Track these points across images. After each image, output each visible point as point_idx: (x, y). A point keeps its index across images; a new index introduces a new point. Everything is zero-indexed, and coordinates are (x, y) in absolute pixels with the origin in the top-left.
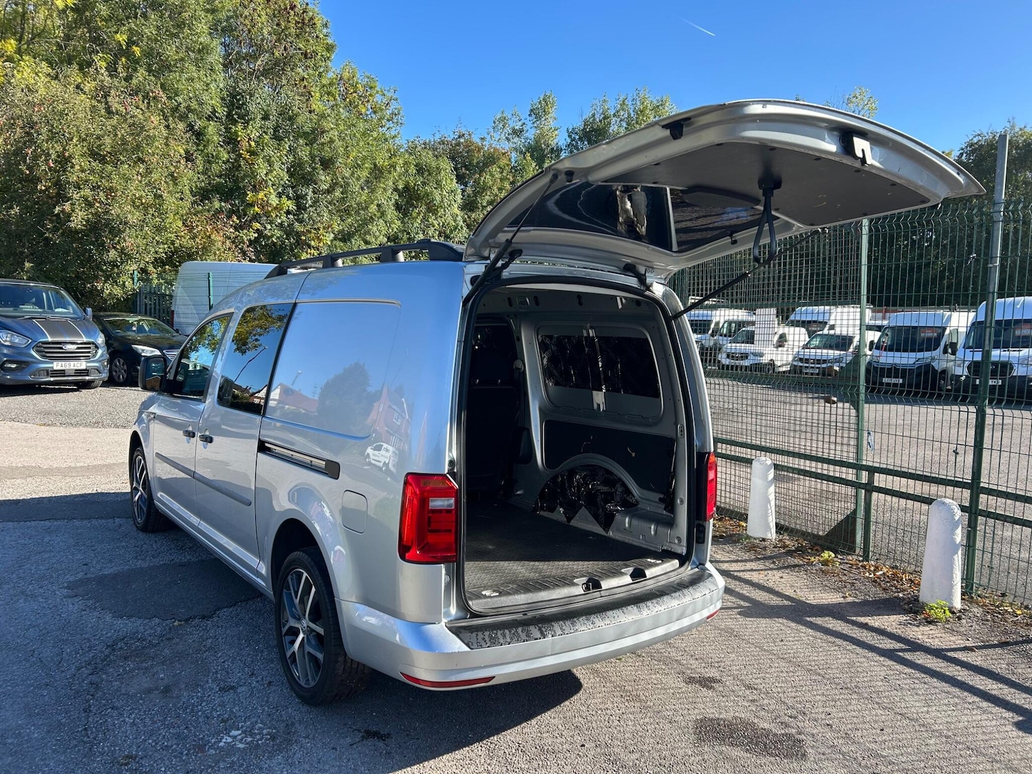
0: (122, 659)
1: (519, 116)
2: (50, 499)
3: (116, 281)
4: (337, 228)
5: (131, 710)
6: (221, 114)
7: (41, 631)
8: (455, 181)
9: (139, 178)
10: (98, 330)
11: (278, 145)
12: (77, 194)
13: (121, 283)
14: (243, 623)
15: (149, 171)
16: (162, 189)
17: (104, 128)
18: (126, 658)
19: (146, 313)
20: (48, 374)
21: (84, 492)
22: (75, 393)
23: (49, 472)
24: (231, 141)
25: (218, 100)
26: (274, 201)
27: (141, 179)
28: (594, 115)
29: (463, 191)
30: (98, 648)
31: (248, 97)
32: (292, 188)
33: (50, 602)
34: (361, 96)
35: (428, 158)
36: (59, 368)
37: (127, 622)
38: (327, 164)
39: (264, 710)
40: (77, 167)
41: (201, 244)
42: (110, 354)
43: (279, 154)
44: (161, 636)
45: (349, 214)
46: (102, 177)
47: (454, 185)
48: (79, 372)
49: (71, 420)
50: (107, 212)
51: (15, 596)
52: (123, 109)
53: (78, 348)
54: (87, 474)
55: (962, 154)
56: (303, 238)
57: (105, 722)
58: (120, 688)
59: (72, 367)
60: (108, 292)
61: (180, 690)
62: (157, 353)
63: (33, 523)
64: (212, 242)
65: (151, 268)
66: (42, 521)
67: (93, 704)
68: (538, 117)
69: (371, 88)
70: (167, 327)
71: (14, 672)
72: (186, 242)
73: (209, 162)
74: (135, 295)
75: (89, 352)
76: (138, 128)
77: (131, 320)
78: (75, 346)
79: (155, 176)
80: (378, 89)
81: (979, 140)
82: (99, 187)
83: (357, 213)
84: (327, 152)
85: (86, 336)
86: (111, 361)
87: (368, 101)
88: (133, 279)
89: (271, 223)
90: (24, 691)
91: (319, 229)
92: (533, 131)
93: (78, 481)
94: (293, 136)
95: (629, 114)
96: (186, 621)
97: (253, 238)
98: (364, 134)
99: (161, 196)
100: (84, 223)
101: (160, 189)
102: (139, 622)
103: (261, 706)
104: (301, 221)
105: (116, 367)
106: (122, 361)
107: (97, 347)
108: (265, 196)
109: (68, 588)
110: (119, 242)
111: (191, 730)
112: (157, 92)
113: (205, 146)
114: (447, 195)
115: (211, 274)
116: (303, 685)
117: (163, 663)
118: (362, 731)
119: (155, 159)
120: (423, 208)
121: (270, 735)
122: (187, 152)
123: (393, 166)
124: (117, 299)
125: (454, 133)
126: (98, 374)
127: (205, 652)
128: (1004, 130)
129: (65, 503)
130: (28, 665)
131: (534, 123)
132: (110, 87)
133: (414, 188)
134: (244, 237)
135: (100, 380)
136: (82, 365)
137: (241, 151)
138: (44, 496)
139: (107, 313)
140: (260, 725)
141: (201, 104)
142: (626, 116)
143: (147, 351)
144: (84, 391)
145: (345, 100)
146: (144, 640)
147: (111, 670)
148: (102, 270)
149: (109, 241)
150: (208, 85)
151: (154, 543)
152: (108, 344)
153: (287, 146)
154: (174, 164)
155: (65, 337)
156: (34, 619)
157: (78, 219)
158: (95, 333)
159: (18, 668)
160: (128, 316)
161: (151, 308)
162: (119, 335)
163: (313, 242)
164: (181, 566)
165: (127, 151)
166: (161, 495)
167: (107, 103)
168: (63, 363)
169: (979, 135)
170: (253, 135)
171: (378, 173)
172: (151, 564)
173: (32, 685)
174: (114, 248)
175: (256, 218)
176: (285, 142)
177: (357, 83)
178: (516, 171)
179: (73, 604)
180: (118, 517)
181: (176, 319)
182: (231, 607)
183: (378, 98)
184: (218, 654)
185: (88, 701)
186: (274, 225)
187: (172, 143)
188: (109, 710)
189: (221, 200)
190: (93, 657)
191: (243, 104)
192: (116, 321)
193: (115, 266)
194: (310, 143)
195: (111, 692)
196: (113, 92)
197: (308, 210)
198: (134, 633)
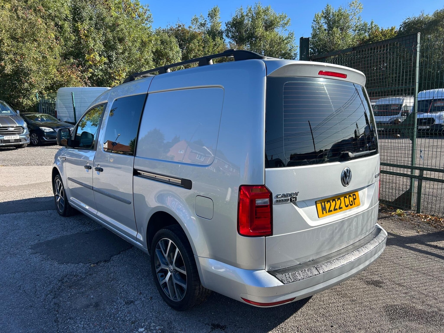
0: (69, 288)
1: (203, 17)
2: (13, 202)
3: (29, 98)
4: (127, 70)
5: (80, 319)
6: (70, 18)
7: (22, 274)
8: (178, 47)
9: (35, 49)
10: (23, 121)
11: (98, 32)
12: (7, 57)
13: (31, 98)
14: (126, 263)
15: (39, 45)
16: (46, 54)
17: (17, 25)
18: (70, 287)
19: (44, 112)
20: (2, 142)
21: (29, 198)
22: (15, 150)
23: (11, 188)
24: (76, 31)
25: (68, 11)
26: (98, 58)
27: (36, 49)
28: (237, 16)
29: (182, 52)
30: (55, 282)
31: (82, 9)
32: (106, 52)
33: (23, 257)
34: (133, 9)
35: (166, 37)
36: (7, 139)
37: (66, 266)
38: (121, 40)
39: (153, 314)
40: (6, 44)
41: (66, 79)
42: (29, 131)
43: (98, 36)
44: (86, 273)
45: (132, 64)
46: (18, 49)
47: (178, 49)
48: (16, 141)
49: (16, 163)
50: (21, 65)
51: (5, 255)
52: (24, 16)
53: (15, 129)
54: (29, 188)
55: (401, 28)
56: (112, 75)
57: (68, 328)
58: (71, 305)
59: (13, 138)
60: (25, 103)
61: (104, 304)
62: (52, 130)
63: (7, 215)
64: (71, 79)
65: (44, 92)
66: (11, 213)
67: (59, 317)
68: (212, 17)
69: (137, 5)
70: (54, 118)
71: (11, 300)
72: (59, 78)
73: (66, 41)
74: (38, 104)
75: (20, 131)
76: (32, 25)
77: (38, 115)
78: (13, 129)
79: (42, 48)
80: (140, 5)
81: (409, 21)
82: (17, 53)
83: (136, 63)
84: (121, 35)
85: (18, 124)
86: (30, 135)
87: (136, 11)
88: (36, 96)
89: (97, 69)
90: (19, 311)
91: (119, 71)
92: (210, 24)
93: (25, 192)
94: (104, 28)
95: (253, 15)
96: (97, 263)
97: (89, 76)
98: (135, 27)
99: (46, 57)
100: (11, 71)
101: (45, 54)
102: (73, 265)
103: (151, 312)
104: (110, 68)
105: (33, 137)
106: (35, 135)
107: (23, 128)
108: (94, 56)
109: (31, 248)
110: (28, 79)
111: (117, 330)
112: (40, 7)
113: (63, 34)
114: (175, 53)
115: (73, 93)
116: (172, 300)
117: (91, 289)
118: (210, 324)
119: (41, 39)
120: (165, 60)
121: (160, 330)
122: (56, 36)
123: (150, 41)
124: (30, 106)
125: (176, 25)
126: (25, 141)
127: (111, 281)
128: (419, 16)
129: (21, 203)
130: (18, 295)
131: (210, 20)
132: (18, 6)
133: (160, 51)
134: (86, 76)
135: (26, 144)
136: (17, 137)
137: (81, 35)
138: (10, 200)
139: (25, 113)
140: (154, 324)
141: (60, 13)
142: (251, 16)
143: (47, 129)
144: (19, 149)
145: (125, 11)
146: (77, 276)
147: (64, 295)
148: (22, 93)
149: (24, 79)
150: (63, 4)
151: (70, 222)
152: (28, 127)
153: (102, 32)
154: (51, 42)
155: (8, 124)
156: (17, 267)
157: (9, 69)
158: (22, 122)
159: (14, 297)
160: (35, 114)
161: (45, 110)
162: (32, 122)
163: (117, 77)
164: (86, 233)
165: (29, 36)
166: (72, 198)
167: (17, 14)
168: (9, 136)
169: (408, 19)
170: (86, 28)
171: (144, 44)
172: (71, 233)
173: (23, 307)
174: (26, 82)
175: (90, 66)
176: (101, 31)
177: (130, 3)
178: (205, 42)
179: (36, 258)
180: (49, 210)
181: (58, 114)
182: (118, 254)
183: (140, 10)
184: (118, 282)
185: (56, 315)
186: (98, 70)
187: (49, 31)
188: (69, 320)
189: (74, 59)
190: (53, 287)
191: (80, 13)
192: (30, 116)
193: (27, 91)
194: (112, 31)
195: (67, 308)
196: (19, 8)
197: (114, 62)
198: (71, 273)
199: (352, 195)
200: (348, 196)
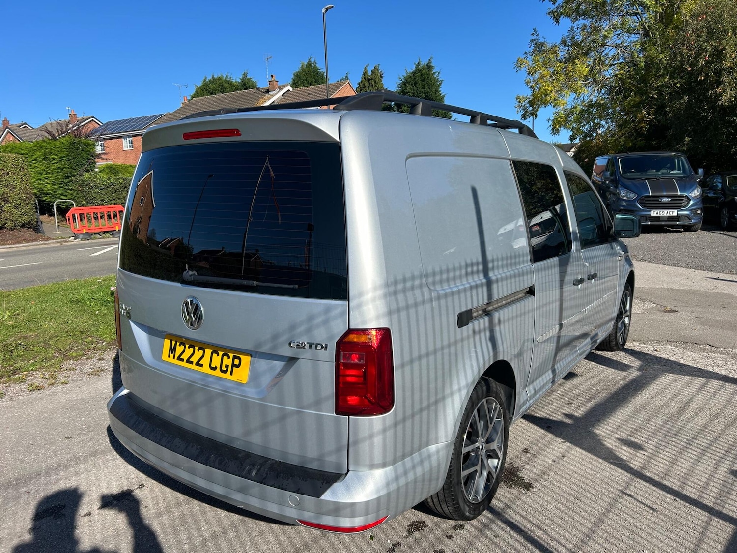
10: (699, 186)
20: (647, 220)
36: (655, 215)
48: (671, 218)
59: (665, 215)
75: (682, 203)
78: (670, 199)
85: (681, 191)
105: (724, 215)
107: (690, 199)
126: (687, 220)
136: (674, 213)
155: (663, 192)
157: (727, 98)
158: (696, 188)
168: (659, 211)
199: (231, 355)
200: (221, 353)
